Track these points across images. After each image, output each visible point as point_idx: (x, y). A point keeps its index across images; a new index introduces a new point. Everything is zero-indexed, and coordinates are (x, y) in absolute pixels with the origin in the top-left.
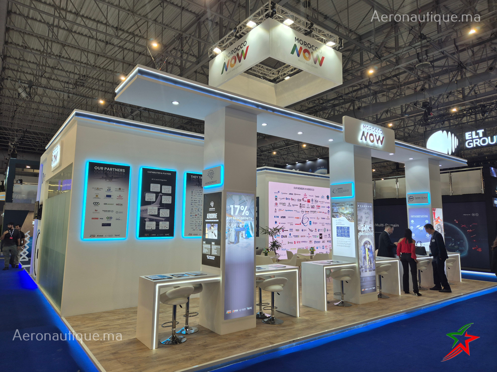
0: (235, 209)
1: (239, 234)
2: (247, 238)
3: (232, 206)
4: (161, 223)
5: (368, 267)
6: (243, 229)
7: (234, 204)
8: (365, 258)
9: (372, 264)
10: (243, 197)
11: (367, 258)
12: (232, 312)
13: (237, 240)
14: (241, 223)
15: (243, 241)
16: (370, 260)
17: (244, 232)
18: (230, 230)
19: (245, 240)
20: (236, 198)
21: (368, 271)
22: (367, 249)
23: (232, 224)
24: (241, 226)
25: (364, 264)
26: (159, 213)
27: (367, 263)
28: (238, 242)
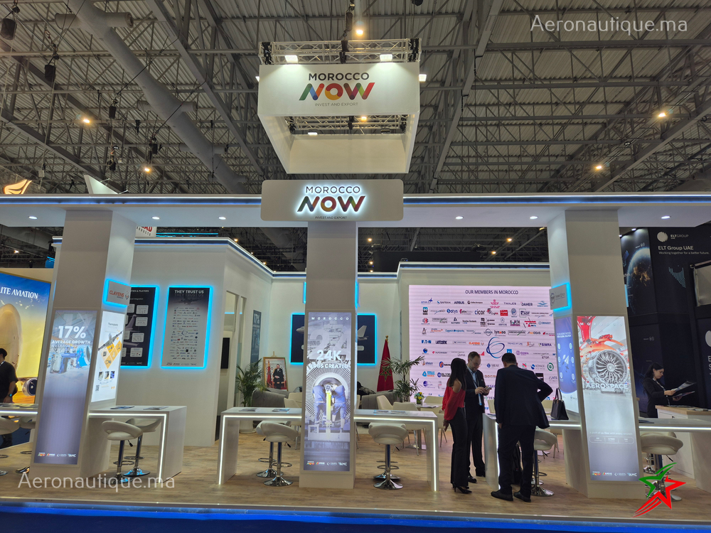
0: (65, 331)
1: (67, 361)
2: (78, 366)
3: (61, 328)
4: (132, 349)
5: (328, 423)
6: (75, 355)
7: (64, 325)
8: (322, 407)
9: (342, 420)
10: (80, 315)
11: (329, 408)
12: (46, 455)
13: (63, 369)
14: (71, 347)
15: (72, 370)
16: (336, 412)
17: (75, 359)
18: (56, 356)
19: (76, 369)
20: (68, 317)
21: (328, 430)
22: (329, 393)
23: (59, 349)
24: (71, 351)
25: (318, 418)
26: (131, 338)
27: (328, 417)
28: (65, 371)
